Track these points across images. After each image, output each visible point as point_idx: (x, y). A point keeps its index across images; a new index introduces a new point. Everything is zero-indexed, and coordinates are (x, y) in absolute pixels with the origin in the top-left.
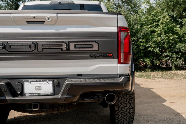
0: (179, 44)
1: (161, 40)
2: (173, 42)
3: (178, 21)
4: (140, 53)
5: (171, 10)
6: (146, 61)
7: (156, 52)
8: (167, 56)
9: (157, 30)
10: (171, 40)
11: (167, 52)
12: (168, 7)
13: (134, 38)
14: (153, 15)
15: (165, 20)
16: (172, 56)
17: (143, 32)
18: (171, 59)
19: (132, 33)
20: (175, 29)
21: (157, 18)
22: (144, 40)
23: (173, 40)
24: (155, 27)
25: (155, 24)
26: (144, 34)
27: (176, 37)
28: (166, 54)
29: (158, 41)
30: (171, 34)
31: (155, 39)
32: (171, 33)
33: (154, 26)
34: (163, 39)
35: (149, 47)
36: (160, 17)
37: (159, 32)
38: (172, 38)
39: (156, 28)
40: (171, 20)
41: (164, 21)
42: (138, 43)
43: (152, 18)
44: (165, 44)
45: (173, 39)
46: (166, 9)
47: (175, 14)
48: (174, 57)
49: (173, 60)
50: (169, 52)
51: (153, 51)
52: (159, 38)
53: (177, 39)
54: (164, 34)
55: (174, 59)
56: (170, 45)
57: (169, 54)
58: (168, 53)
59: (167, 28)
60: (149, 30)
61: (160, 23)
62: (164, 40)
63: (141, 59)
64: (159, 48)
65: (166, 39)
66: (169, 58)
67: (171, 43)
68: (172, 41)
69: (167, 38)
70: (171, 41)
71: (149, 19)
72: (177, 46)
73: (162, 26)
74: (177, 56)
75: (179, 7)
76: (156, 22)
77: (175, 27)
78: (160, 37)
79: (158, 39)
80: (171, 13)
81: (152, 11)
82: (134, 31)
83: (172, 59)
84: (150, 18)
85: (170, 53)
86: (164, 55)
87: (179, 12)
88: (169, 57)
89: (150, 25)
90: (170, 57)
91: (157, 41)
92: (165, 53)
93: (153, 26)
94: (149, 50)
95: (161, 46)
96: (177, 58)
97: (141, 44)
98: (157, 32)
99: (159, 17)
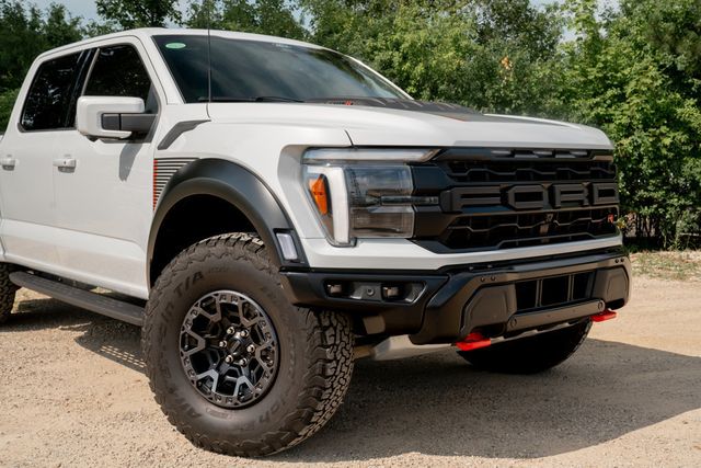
0: (691, 161)
1: (630, 149)
2: (671, 155)
3: (692, 84)
5: (667, 47)
8: (649, 202)
9: (617, 113)
10: (665, 146)
11: (649, 188)
12: (658, 38)
14: (605, 62)
15: (649, 81)
16: (664, 201)
18: (661, 211)
20: (679, 110)
21: (619, 75)
23: (673, 147)
24: (610, 106)
25: (610, 93)
27: (681, 137)
28: (646, 194)
29: (622, 151)
30: (664, 129)
32: (664, 124)
33: (609, 102)
34: (639, 146)
36: (629, 70)
37: (625, 121)
38: (667, 141)
39: (613, 108)
40: (667, 80)
41: (643, 84)
43: (600, 75)
44: (645, 160)
45: (672, 144)
46: (649, 45)
47: (681, 62)
48: (672, 205)
49: (668, 216)
50: (658, 188)
52: (626, 142)
53: (683, 144)
54: (640, 126)
55: (671, 211)
56: (659, 167)
57: (655, 195)
58: (655, 191)
59: (652, 108)
60: (593, 114)
61: (629, 89)
62: (642, 149)
65: (649, 144)
66: (656, 209)
67: (666, 157)
68: (669, 150)
69: (651, 140)
70: (664, 152)
71: (591, 77)
72: (685, 169)
73: (635, 100)
74: (683, 202)
75: (694, 40)
76: (616, 87)
77: (680, 104)
78: (626, 137)
79: (621, 145)
80: (667, 58)
81: (604, 51)
83: (667, 211)
84: (593, 73)
85: (661, 193)
86: (641, 197)
87: (693, 54)
88: (655, 206)
89: (594, 96)
90: (660, 206)
91: (617, 151)
92: (642, 192)
93: (605, 102)
95: (630, 170)
96: (683, 207)
98: (617, 122)
99: (626, 72)
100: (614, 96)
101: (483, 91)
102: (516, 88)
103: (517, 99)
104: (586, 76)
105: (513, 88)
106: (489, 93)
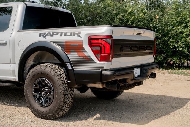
1: (189, 41)
4: (169, 52)
6: (174, 60)
7: (185, 52)
9: (185, 31)
13: (166, 39)
14: (182, 17)
17: (174, 33)
19: (164, 33)
21: (186, 20)
22: (174, 41)
25: (183, 25)
26: (175, 34)
31: (184, 40)
33: (182, 28)
35: (178, 47)
37: (187, 33)
39: (184, 29)
42: (169, 43)
43: (180, 20)
51: (181, 50)
52: (188, 39)
60: (179, 31)
61: (189, 24)
63: (170, 58)
64: (187, 48)
76: (185, 23)
78: (188, 37)
79: (186, 40)
82: (166, 31)
84: (178, 20)
89: (179, 26)
94: (178, 50)
95: (189, 47)
97: (171, 44)
98: (185, 33)
99: (188, 19)
100: (184, 26)
101: (150, 25)
102: (159, 24)
103: (159, 27)
104: (176, 20)
105: (158, 24)
106: (151, 25)
